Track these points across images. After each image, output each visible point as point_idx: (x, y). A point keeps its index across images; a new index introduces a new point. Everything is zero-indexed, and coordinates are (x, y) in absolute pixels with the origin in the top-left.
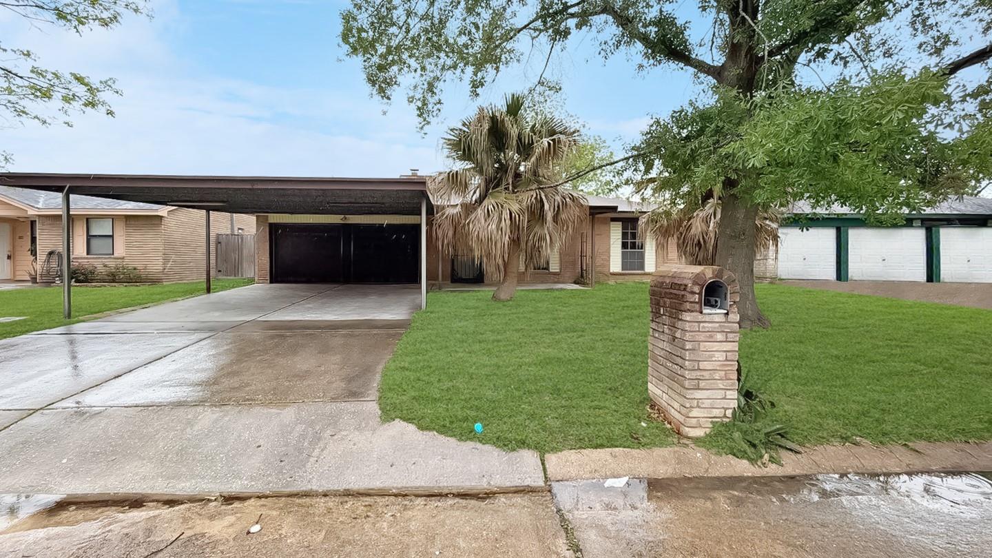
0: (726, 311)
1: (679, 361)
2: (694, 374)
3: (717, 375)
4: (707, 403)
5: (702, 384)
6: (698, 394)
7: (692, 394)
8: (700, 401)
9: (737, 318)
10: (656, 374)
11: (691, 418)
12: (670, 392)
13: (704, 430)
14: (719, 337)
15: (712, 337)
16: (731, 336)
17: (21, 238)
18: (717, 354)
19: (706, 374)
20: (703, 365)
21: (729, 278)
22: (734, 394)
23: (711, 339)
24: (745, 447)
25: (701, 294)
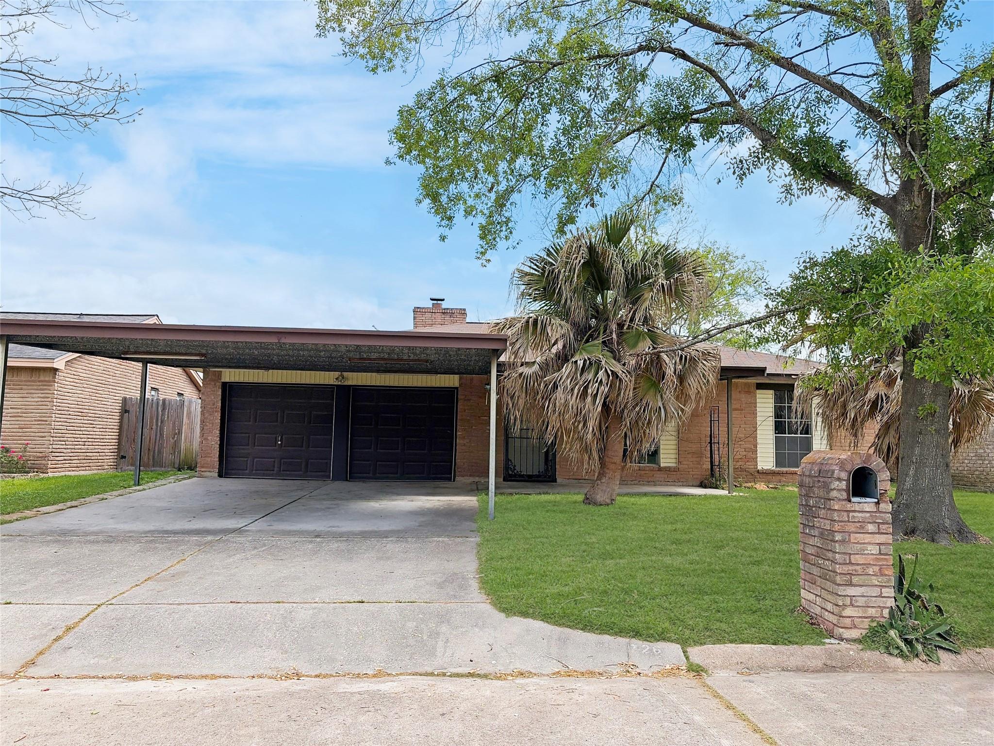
0: (876, 500)
1: (830, 555)
2: (846, 569)
3: (871, 569)
4: (861, 601)
5: (855, 580)
6: (851, 591)
7: (844, 590)
8: (854, 598)
9: (890, 508)
10: (808, 577)
11: (844, 617)
12: (824, 592)
13: (860, 631)
14: (871, 528)
15: (863, 528)
16: (883, 527)
18: (870, 547)
19: (859, 568)
20: (854, 559)
21: (878, 464)
22: (890, 592)
23: (862, 530)
24: (902, 644)
25: (848, 480)
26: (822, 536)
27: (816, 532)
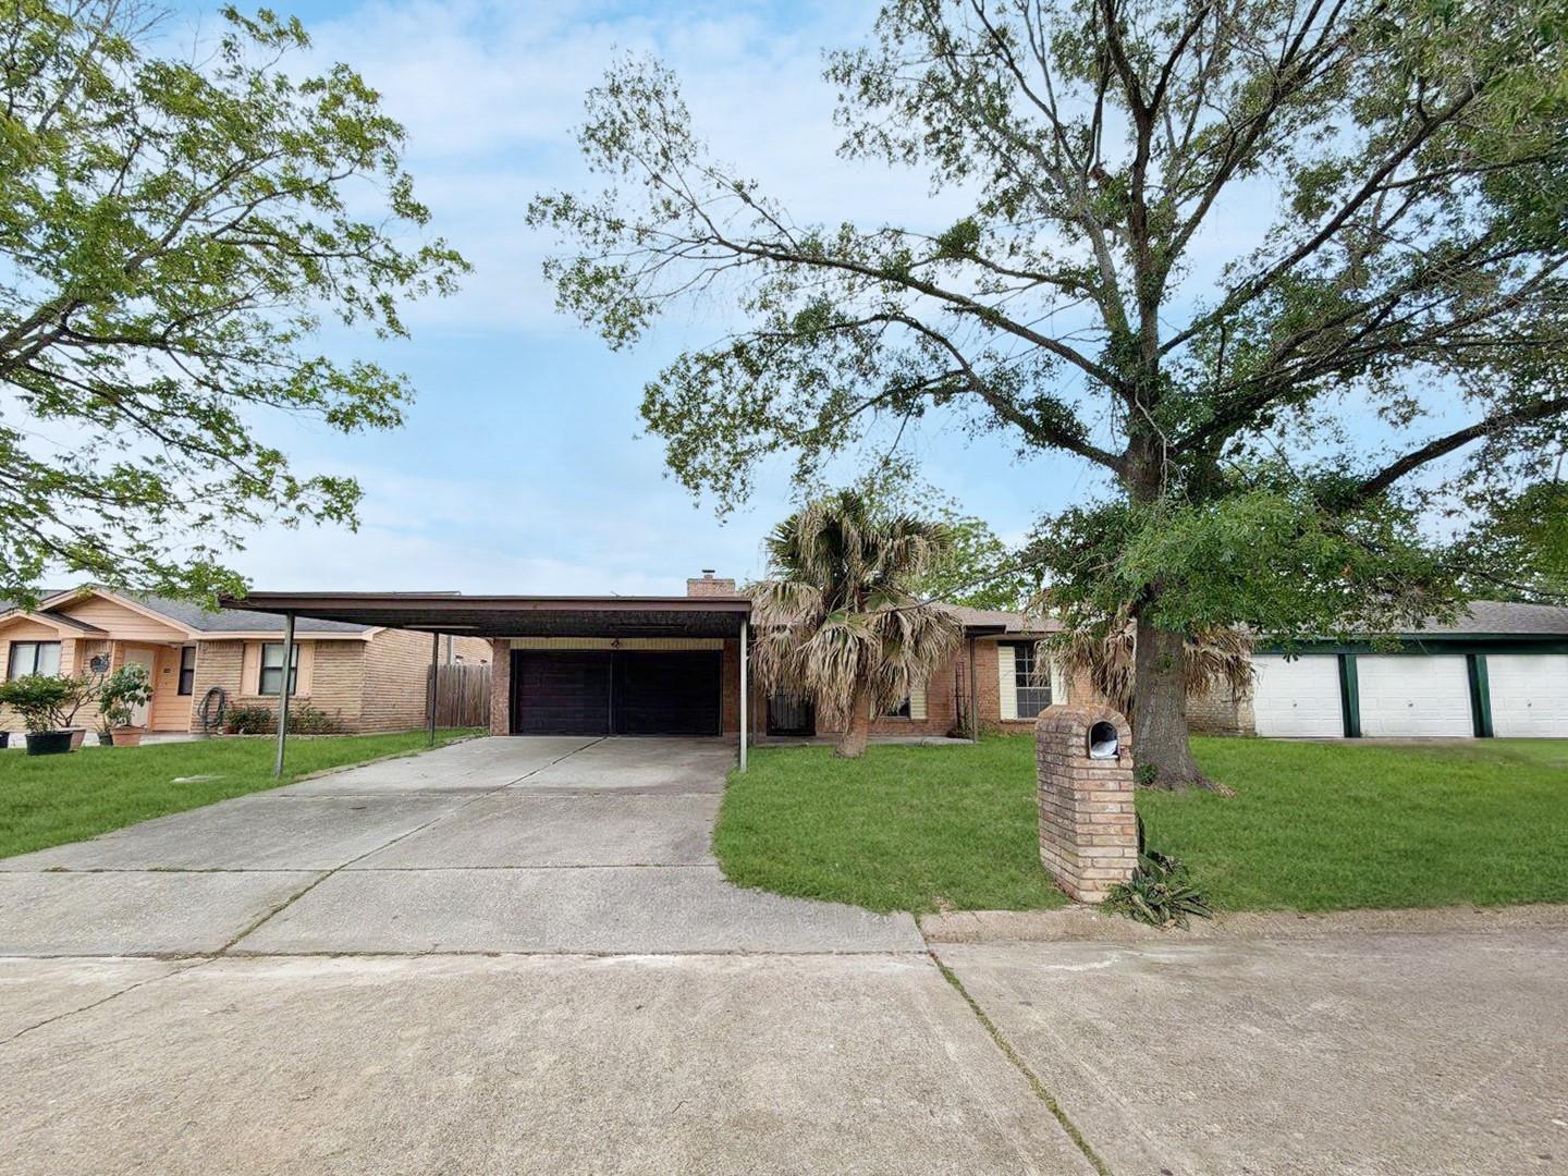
0: (1117, 756)
1: (1069, 814)
2: (1086, 829)
3: (1112, 829)
4: (1103, 862)
5: (1096, 840)
6: (1092, 852)
7: (1085, 851)
8: (1095, 859)
9: (1131, 764)
10: (1047, 835)
11: (1085, 879)
12: (1063, 852)
13: (1102, 894)
14: (1112, 785)
15: (1104, 785)
16: (1125, 784)
17: (166, 671)
18: (1111, 806)
19: (1100, 828)
20: (1095, 818)
21: (1117, 720)
22: (1134, 852)
23: (1102, 788)
24: (1147, 910)
25: (1087, 737)
26: (1060, 793)
27: (1055, 790)
